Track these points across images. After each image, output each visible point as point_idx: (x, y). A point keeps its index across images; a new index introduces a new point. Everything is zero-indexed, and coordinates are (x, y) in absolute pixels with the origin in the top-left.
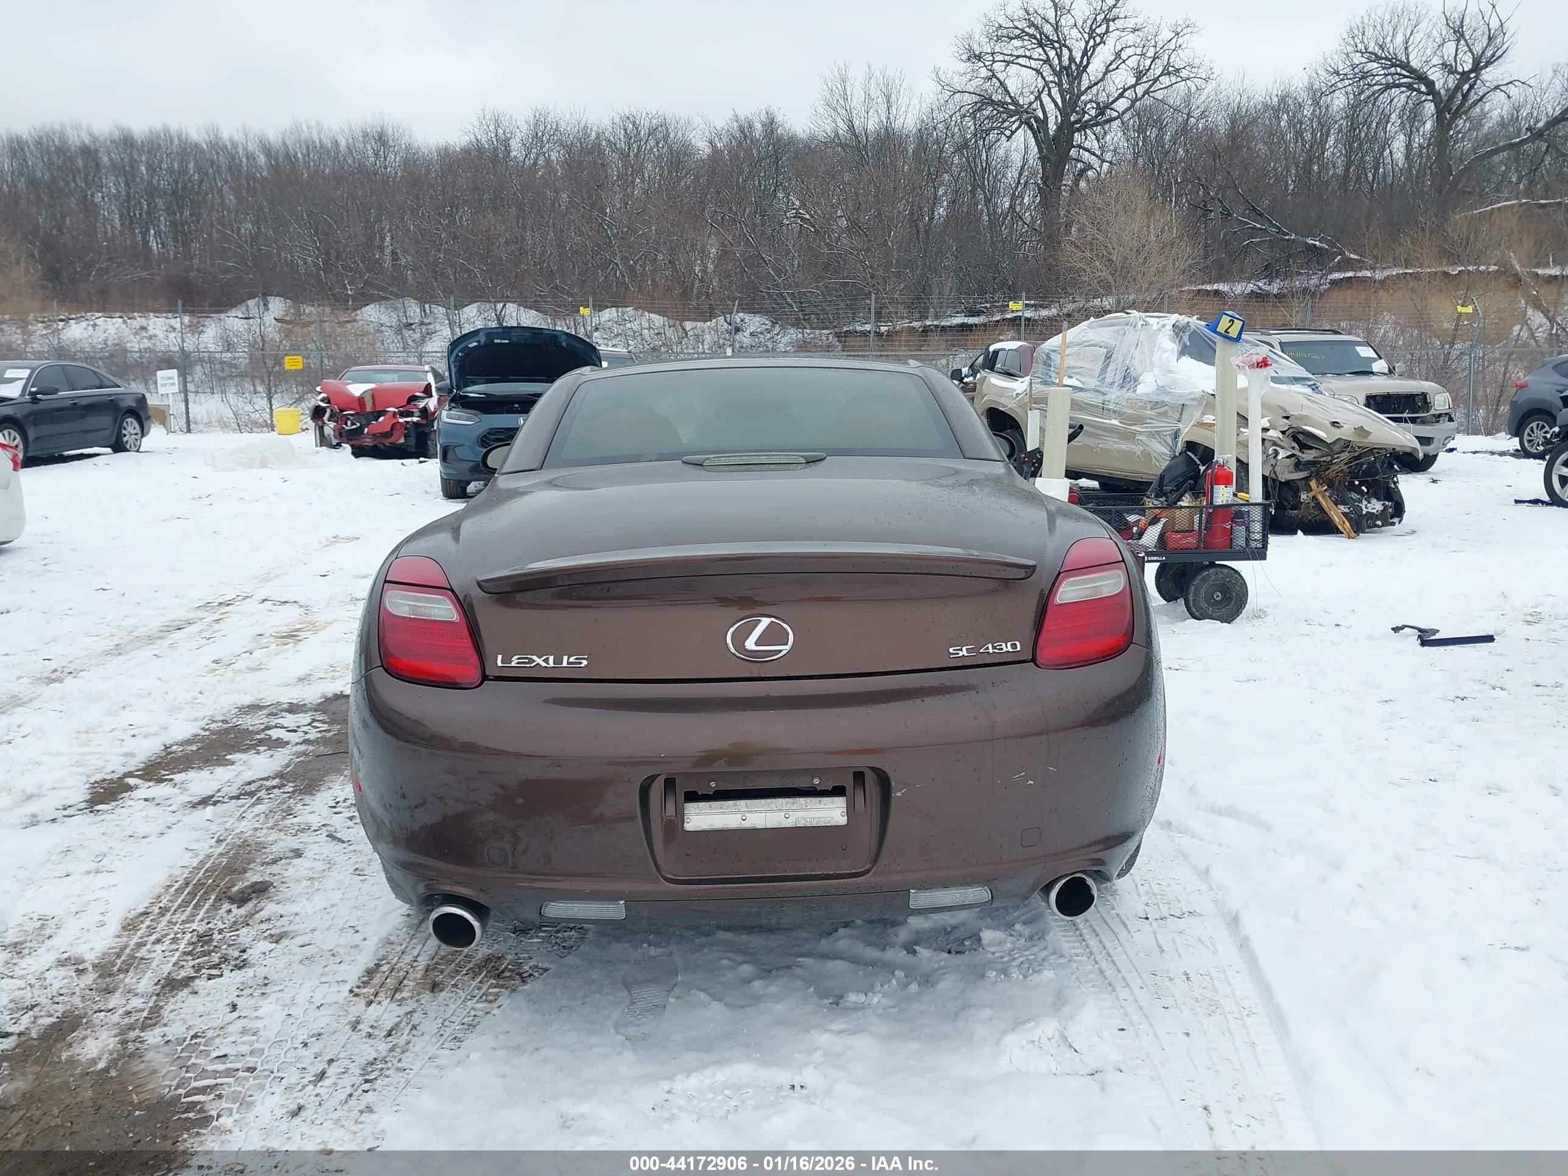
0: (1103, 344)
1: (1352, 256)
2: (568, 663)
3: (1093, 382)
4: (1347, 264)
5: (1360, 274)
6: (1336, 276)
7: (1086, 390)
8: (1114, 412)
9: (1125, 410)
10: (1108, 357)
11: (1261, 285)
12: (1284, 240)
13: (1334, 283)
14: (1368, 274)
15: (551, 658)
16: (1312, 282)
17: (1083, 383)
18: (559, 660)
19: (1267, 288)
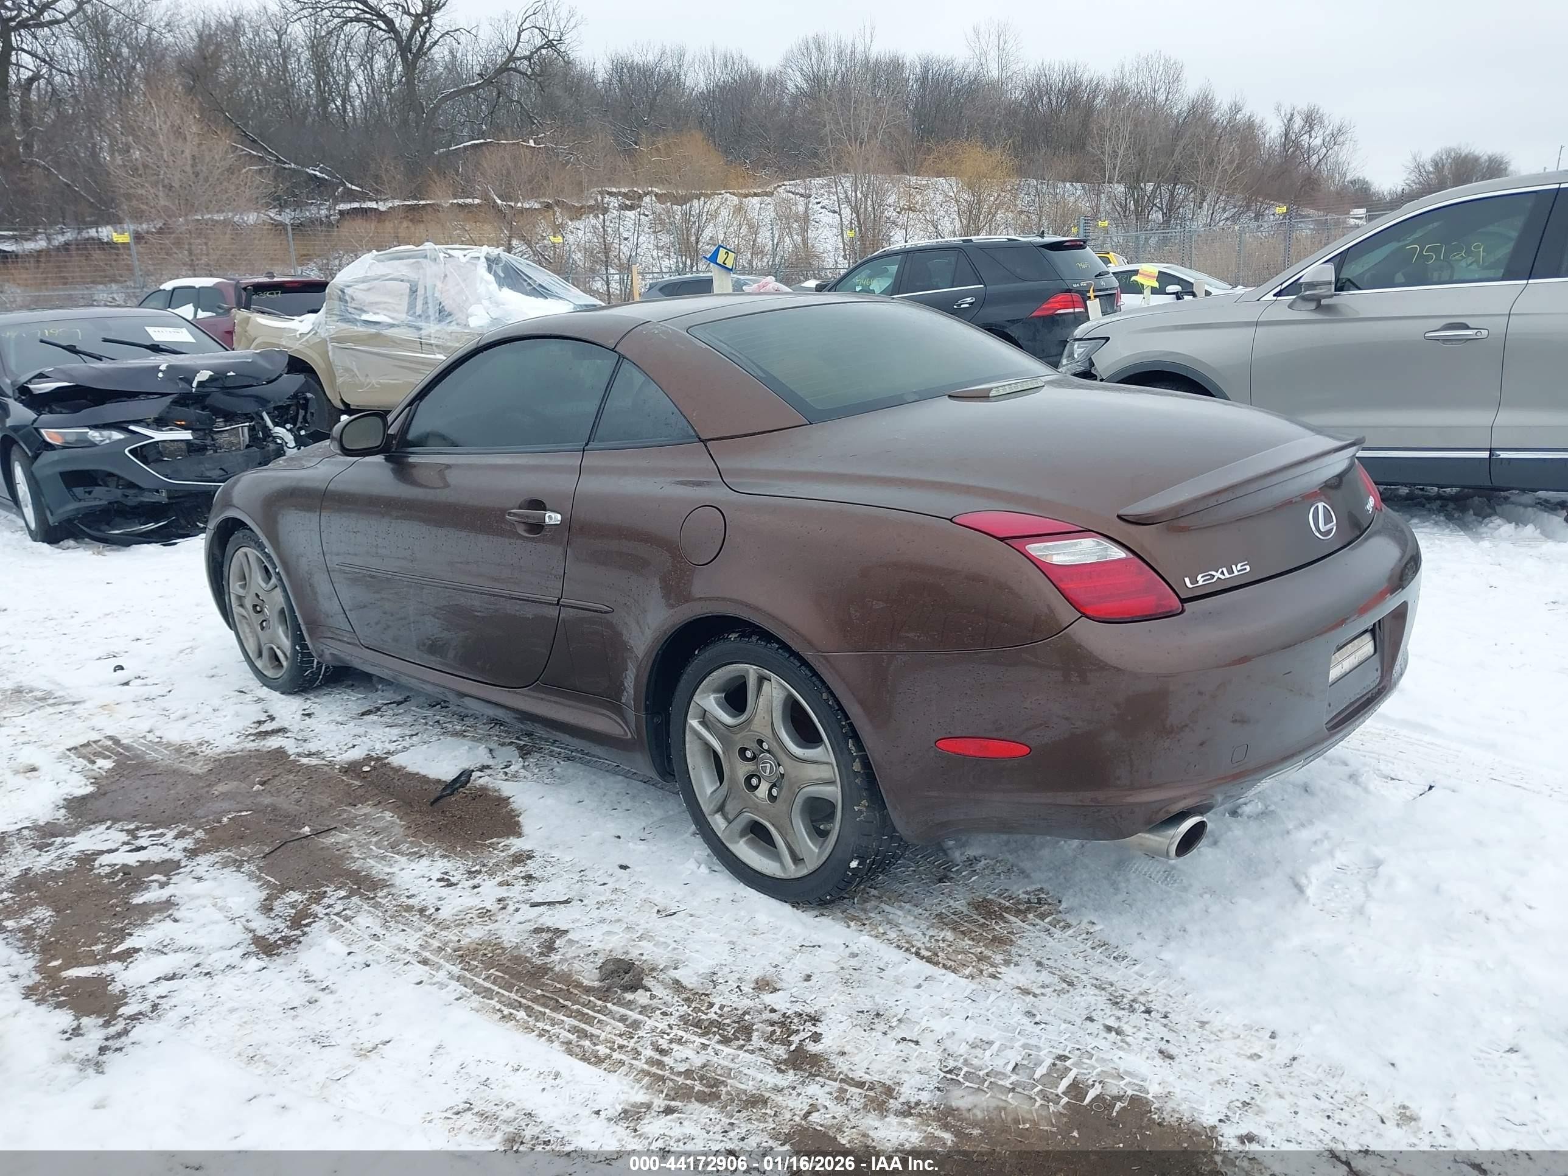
0: (405, 278)
1: (354, 187)
2: (1238, 571)
3: (403, 317)
4: (350, 196)
5: (364, 206)
6: (343, 206)
7: (398, 326)
8: (437, 346)
9: (449, 344)
10: (413, 291)
11: (272, 215)
12: (285, 168)
13: (341, 213)
14: (373, 205)
15: (1225, 570)
16: (322, 212)
17: (392, 318)
18: (1231, 571)
19: (278, 218)
